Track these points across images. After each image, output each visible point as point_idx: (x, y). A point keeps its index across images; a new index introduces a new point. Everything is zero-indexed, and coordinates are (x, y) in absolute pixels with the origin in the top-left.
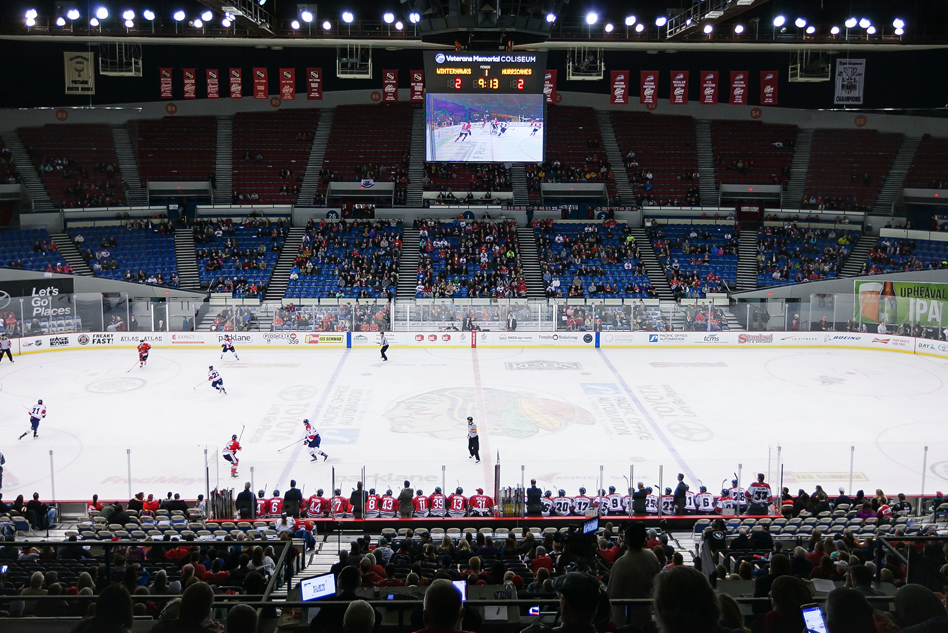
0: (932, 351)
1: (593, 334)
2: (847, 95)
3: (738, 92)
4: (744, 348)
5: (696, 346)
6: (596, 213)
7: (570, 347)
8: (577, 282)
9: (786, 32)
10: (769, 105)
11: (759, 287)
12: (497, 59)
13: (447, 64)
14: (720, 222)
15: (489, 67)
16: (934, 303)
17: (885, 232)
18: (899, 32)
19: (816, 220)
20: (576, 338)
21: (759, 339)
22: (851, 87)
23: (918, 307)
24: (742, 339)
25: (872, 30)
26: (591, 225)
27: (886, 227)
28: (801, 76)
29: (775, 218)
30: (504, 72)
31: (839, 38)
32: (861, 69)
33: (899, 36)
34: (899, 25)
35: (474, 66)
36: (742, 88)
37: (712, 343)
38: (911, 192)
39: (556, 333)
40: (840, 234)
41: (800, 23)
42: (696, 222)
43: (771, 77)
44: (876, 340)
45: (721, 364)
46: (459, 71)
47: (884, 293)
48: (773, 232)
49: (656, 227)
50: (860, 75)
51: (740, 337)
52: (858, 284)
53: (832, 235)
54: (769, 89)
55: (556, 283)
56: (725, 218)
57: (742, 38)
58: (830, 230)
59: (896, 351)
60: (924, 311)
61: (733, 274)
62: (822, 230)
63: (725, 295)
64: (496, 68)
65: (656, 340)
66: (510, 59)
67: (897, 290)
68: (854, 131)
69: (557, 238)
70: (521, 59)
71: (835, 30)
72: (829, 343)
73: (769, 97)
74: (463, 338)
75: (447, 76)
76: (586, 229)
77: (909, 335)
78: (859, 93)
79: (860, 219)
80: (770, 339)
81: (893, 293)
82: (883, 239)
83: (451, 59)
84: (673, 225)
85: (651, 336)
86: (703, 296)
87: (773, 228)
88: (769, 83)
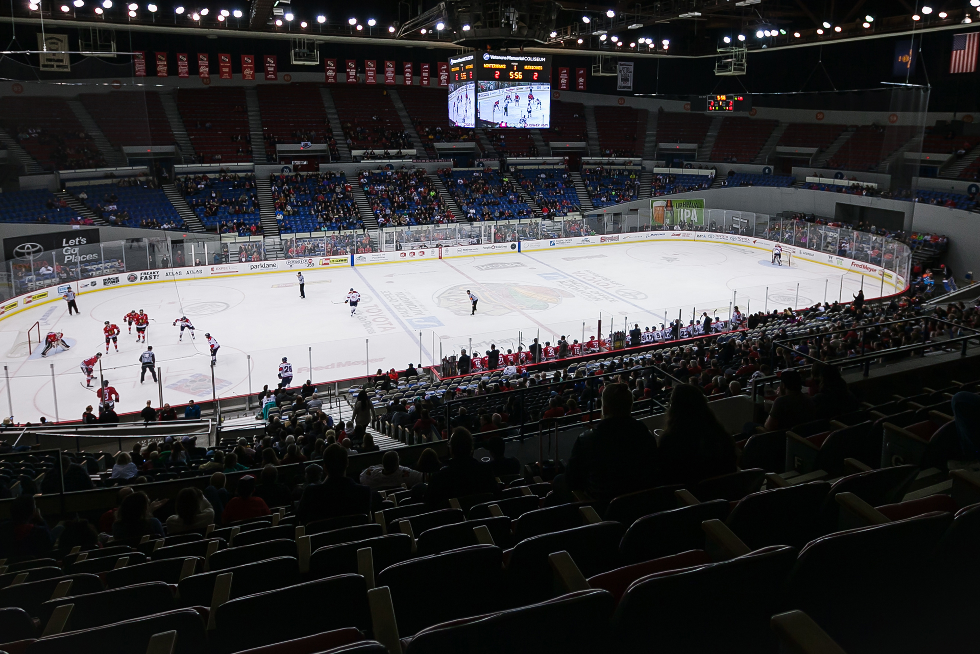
0: (704, 239)
1: (517, 243)
2: (624, 85)
3: (563, 81)
4: (604, 245)
5: (578, 246)
6: (476, 163)
7: (503, 253)
8: (486, 209)
9: (606, 44)
10: (581, 91)
11: (595, 207)
12: (522, 59)
13: (491, 61)
14: (556, 167)
15: (517, 64)
16: (694, 210)
17: (656, 170)
18: (666, 47)
19: (613, 164)
20: (506, 247)
21: (612, 239)
22: (625, 80)
23: (685, 213)
24: (603, 240)
25: (652, 46)
26: (477, 171)
27: (656, 167)
28: (602, 72)
29: (588, 163)
30: (526, 67)
31: (635, 50)
32: (632, 69)
33: (665, 50)
34: (666, 43)
35: (508, 63)
36: (566, 79)
37: (586, 243)
38: (662, 145)
39: (494, 244)
40: (630, 172)
41: (614, 39)
42: (541, 167)
43: (582, 72)
44: (673, 235)
45: (602, 256)
46: (498, 66)
47: (667, 206)
48: (591, 172)
49: (517, 171)
50: (631, 72)
51: (601, 238)
52: (653, 202)
53: (626, 173)
54: (581, 80)
55: (473, 211)
56: (557, 164)
57: (582, 47)
58: (624, 170)
59: (684, 240)
60: (689, 216)
61: (577, 200)
62: (619, 170)
63: (579, 213)
64: (521, 64)
65: (554, 244)
66: (530, 59)
67: (674, 204)
68: (619, 107)
69: (459, 181)
70: (536, 59)
71: (633, 45)
72: (648, 238)
73: (581, 85)
74: (433, 252)
75: (490, 69)
76: (474, 174)
77: (691, 230)
78: (630, 83)
79: (639, 162)
80: (618, 238)
81: (671, 206)
82: (658, 174)
83: (493, 57)
84: (527, 170)
85: (551, 242)
86: (566, 215)
87: (590, 170)
88: (581, 76)
